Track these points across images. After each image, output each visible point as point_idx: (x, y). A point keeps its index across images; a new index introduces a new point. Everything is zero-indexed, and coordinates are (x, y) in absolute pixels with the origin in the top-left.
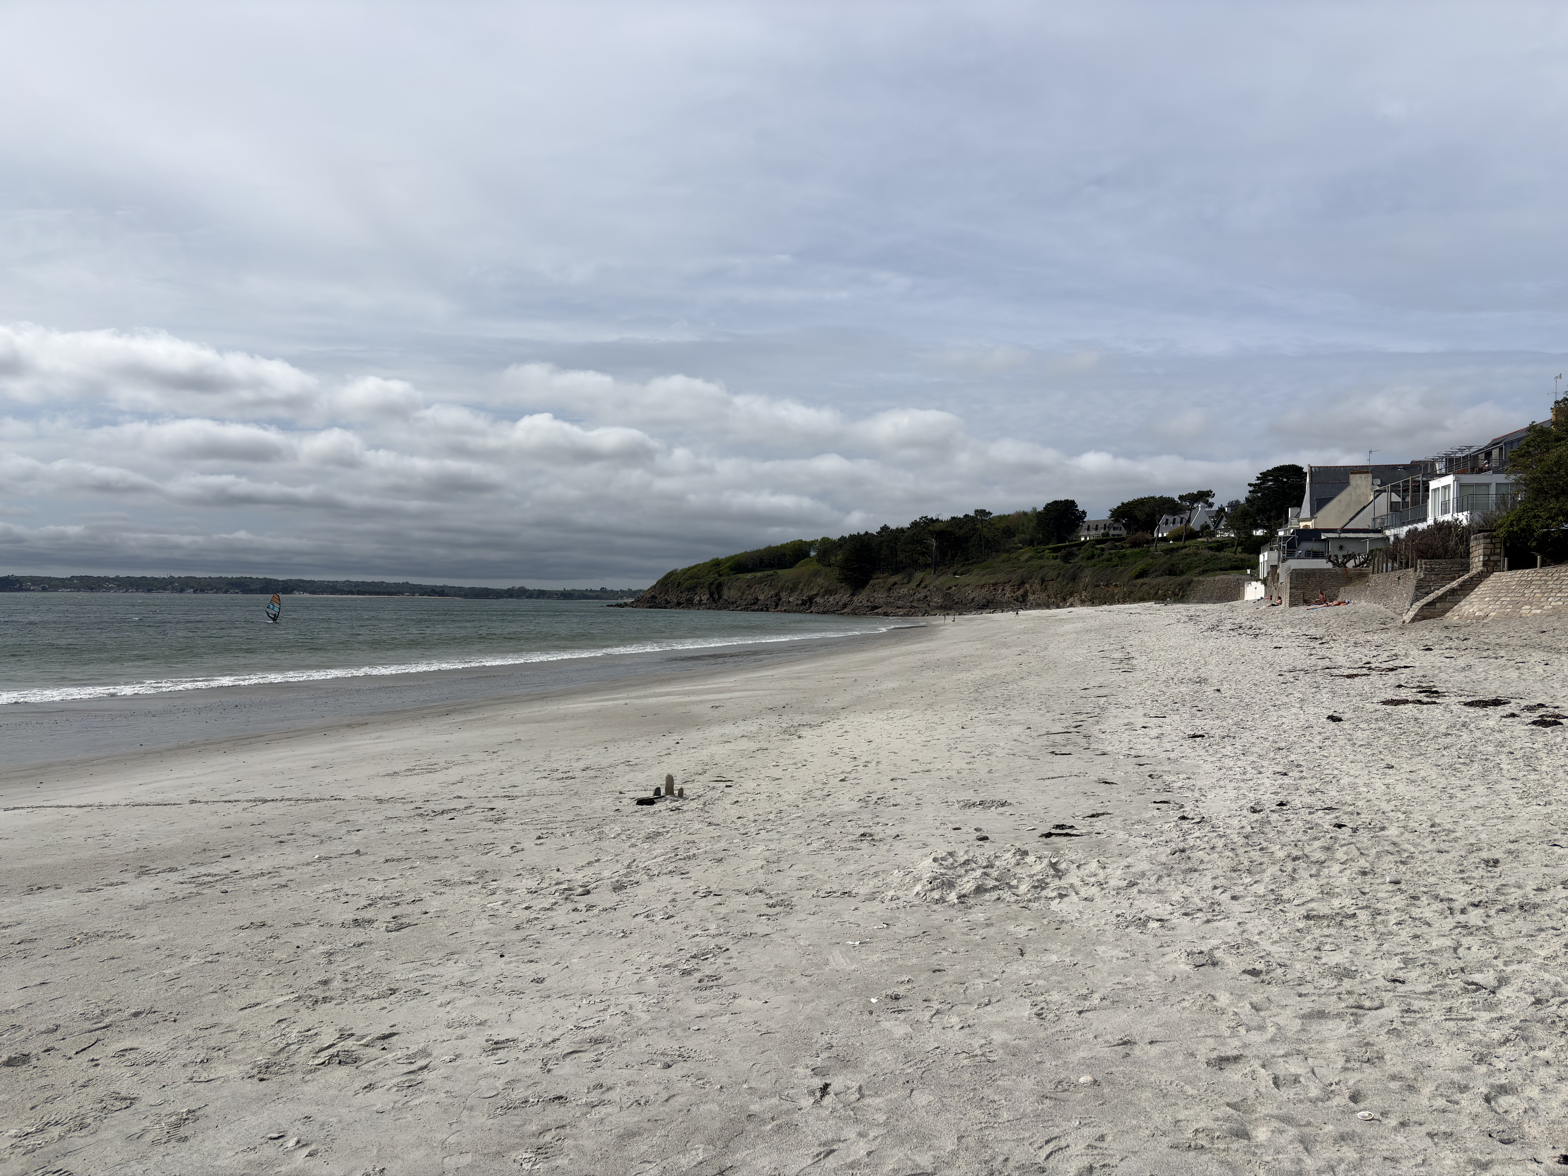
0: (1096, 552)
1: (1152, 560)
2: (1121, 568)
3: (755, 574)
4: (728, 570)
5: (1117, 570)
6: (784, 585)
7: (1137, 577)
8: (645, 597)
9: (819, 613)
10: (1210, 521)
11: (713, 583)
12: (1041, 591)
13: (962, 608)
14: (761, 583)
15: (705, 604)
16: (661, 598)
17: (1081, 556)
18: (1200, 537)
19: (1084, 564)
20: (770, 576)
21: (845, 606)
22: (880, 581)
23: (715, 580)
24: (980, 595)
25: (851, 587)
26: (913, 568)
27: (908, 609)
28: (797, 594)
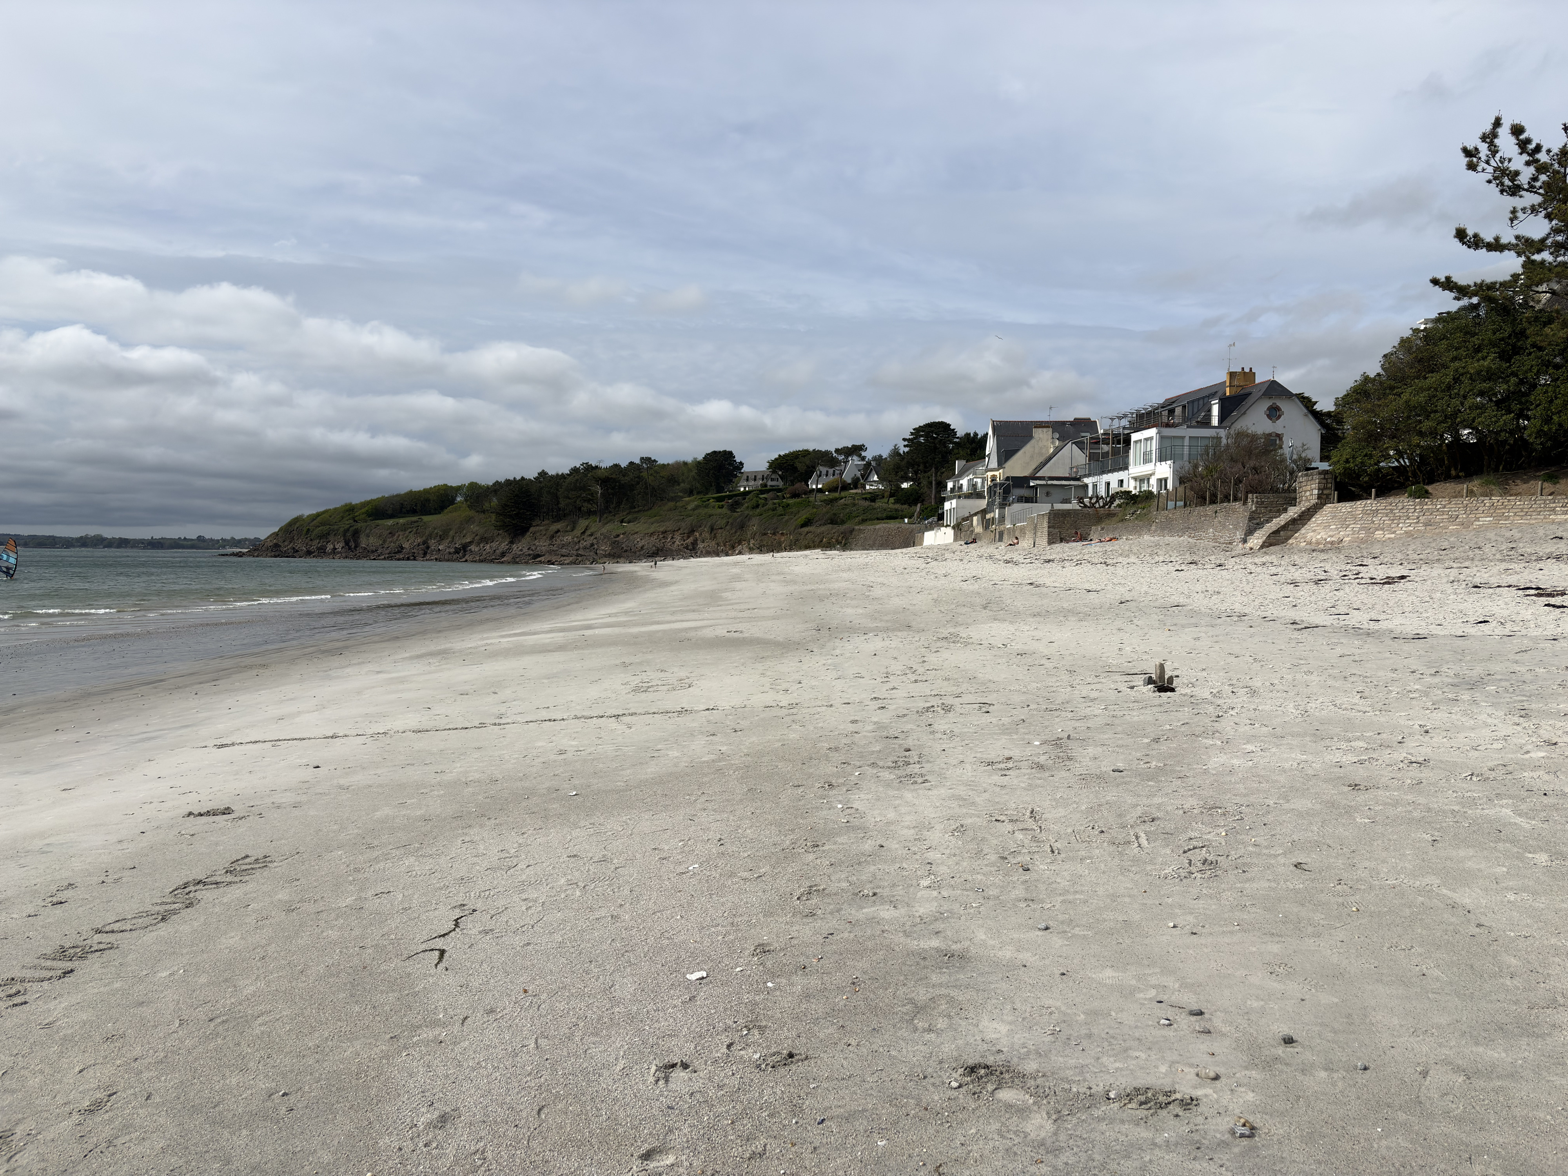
0: (760, 501)
1: (815, 510)
2: (786, 517)
3: (396, 520)
4: (364, 516)
5: (782, 519)
6: (433, 532)
7: (803, 526)
8: (265, 545)
9: (475, 562)
10: (858, 474)
11: (348, 530)
12: (710, 539)
13: (632, 556)
14: (405, 530)
15: (340, 553)
16: (286, 547)
17: (746, 505)
18: (852, 489)
19: (751, 513)
20: (415, 522)
21: (503, 554)
22: (541, 528)
23: (351, 527)
24: (649, 543)
25: (509, 534)
26: (576, 515)
27: (574, 557)
28: (448, 541)
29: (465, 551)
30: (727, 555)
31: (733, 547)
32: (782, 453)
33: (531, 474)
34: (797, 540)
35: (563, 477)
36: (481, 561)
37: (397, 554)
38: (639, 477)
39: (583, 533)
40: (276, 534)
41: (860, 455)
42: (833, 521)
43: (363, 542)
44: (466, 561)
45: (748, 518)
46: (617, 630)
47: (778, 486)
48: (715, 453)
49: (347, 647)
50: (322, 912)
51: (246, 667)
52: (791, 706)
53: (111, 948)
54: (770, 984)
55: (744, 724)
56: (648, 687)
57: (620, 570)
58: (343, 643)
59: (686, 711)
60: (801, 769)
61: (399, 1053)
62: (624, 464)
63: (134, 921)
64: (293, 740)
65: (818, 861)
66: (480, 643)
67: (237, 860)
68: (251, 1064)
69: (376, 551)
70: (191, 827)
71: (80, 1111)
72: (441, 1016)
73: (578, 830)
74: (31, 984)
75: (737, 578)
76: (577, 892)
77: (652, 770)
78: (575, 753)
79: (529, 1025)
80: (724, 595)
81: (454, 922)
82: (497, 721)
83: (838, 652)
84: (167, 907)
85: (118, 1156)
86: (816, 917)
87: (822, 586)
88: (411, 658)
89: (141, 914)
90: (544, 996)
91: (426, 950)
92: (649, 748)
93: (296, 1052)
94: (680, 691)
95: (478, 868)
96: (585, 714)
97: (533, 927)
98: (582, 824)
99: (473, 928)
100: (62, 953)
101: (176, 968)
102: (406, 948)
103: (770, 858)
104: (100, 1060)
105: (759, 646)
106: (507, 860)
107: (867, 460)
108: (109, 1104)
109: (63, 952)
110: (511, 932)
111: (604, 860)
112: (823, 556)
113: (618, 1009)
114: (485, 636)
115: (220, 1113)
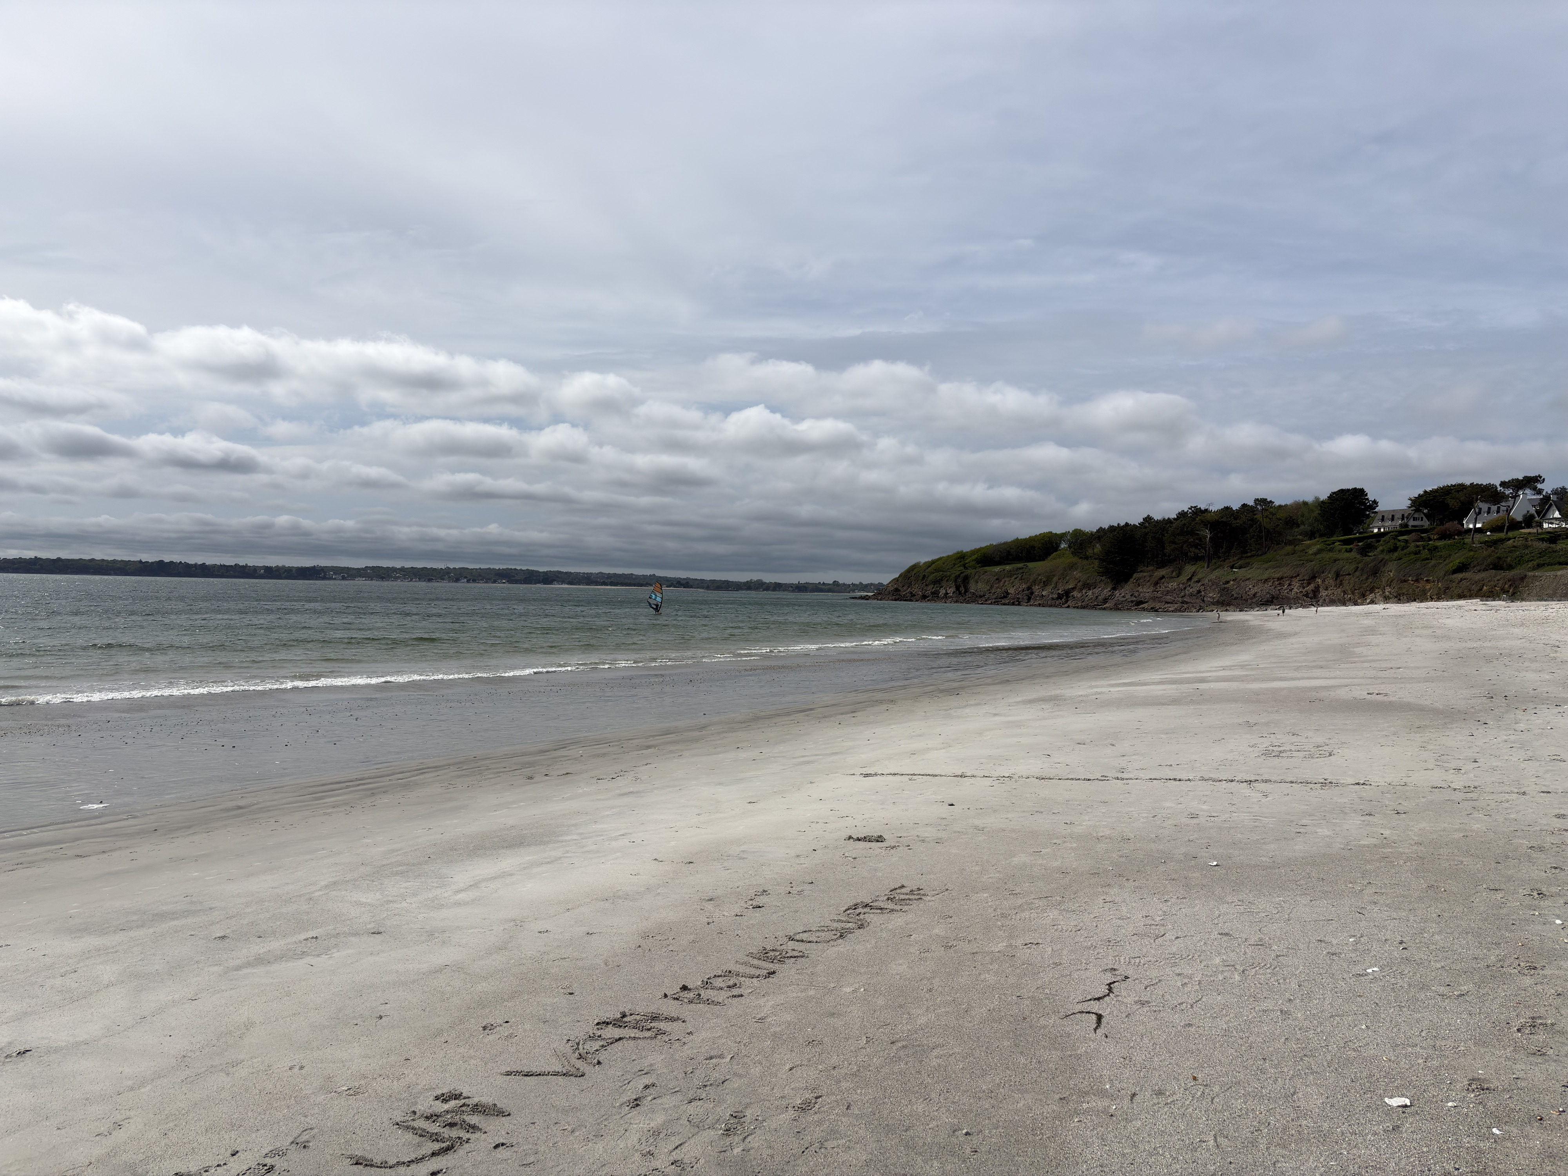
0: (1398, 544)
1: (1472, 553)
2: (1433, 562)
3: (1003, 567)
4: (974, 562)
5: (1427, 563)
6: (1037, 578)
7: (1455, 572)
8: (888, 590)
9: (1078, 607)
10: (1533, 510)
11: (959, 576)
12: (1336, 586)
13: (1243, 604)
14: (1011, 577)
15: (951, 597)
16: (905, 591)
17: (1381, 548)
18: (1523, 528)
19: (1387, 557)
20: (1020, 569)
21: (1105, 601)
22: (1145, 574)
23: (961, 573)
24: (1263, 590)
25: (1112, 581)
26: (1182, 561)
27: (1179, 605)
28: (1051, 587)
29: (1068, 597)
30: (1356, 604)
31: (1363, 596)
32: (1429, 489)
33: (1136, 519)
34: (1448, 588)
35: (1169, 521)
36: (1083, 607)
37: (1003, 599)
38: (1252, 520)
39: (1190, 579)
40: (896, 580)
41: (1535, 489)
42: (1497, 566)
43: (973, 587)
44: (1068, 607)
45: (1383, 562)
46: (1234, 685)
47: (1422, 526)
48: (1342, 491)
49: (962, 688)
50: (977, 953)
51: (877, 701)
52: (1467, 789)
53: (802, 957)
54: (1495, 1130)
55: (1406, 805)
56: (1280, 752)
57: (1229, 618)
58: (959, 683)
59: (1331, 783)
60: (1496, 869)
61: (1071, 1117)
62: (1235, 507)
63: (818, 934)
64: (927, 775)
65: (1539, 987)
66: (1090, 691)
67: (896, 889)
68: (933, 1095)
69: (984, 596)
70: (852, 850)
71: (794, 1107)
72: (1108, 1087)
73: (1226, 906)
74: (744, 979)
75: (1372, 631)
76: (1236, 976)
77: (1299, 847)
78: (1209, 819)
79: (1204, 1119)
80: (1358, 650)
81: (1107, 987)
82: (1120, 775)
83: (1522, 726)
84: (843, 925)
85: (830, 1159)
86: (1547, 1057)
87: (1488, 644)
88: (1025, 702)
89: (823, 928)
90: (1216, 1089)
91: (1083, 1012)
92: (1292, 821)
93: (972, 1092)
94: (1318, 759)
95: (1124, 931)
96: (1213, 776)
97: (1192, 1006)
98: (1229, 899)
99: (1127, 994)
100: (765, 955)
101: (857, 986)
102: (1062, 1006)
103: (1472, 973)
104: (805, 1063)
105: (1411, 713)
106: (1154, 927)
107: (1544, 493)
108: (817, 1106)
109: (766, 953)
110: (1169, 1008)
111: (1260, 944)
112: (1484, 608)
113: (1305, 1122)
114: (1094, 684)
115: (912, 1138)
